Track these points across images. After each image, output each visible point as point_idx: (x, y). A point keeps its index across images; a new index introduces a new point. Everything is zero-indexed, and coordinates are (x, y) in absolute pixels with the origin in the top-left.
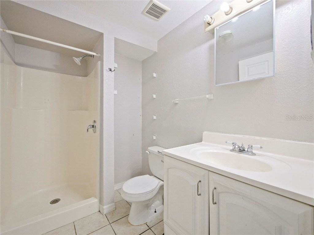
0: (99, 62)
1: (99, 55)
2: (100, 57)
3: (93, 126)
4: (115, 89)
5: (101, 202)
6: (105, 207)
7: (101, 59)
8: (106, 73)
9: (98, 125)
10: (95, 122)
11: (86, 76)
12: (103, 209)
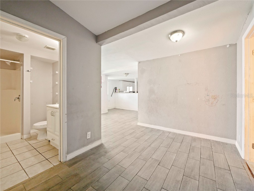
0: (21, 67)
1: (21, 63)
2: (22, 64)
3: (18, 98)
4: (31, 79)
5: (22, 134)
6: (24, 136)
7: (22, 65)
8: (25, 73)
9: (21, 97)
10: (20, 96)
11: (15, 70)
12: (23, 137)
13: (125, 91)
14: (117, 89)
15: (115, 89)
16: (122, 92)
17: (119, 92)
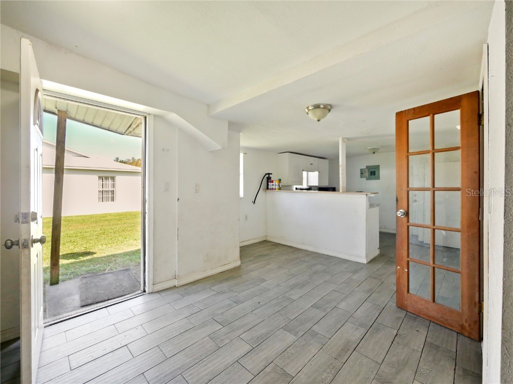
13: (295, 187)
14: (272, 179)
15: (265, 180)
16: (287, 188)
17: (280, 189)
